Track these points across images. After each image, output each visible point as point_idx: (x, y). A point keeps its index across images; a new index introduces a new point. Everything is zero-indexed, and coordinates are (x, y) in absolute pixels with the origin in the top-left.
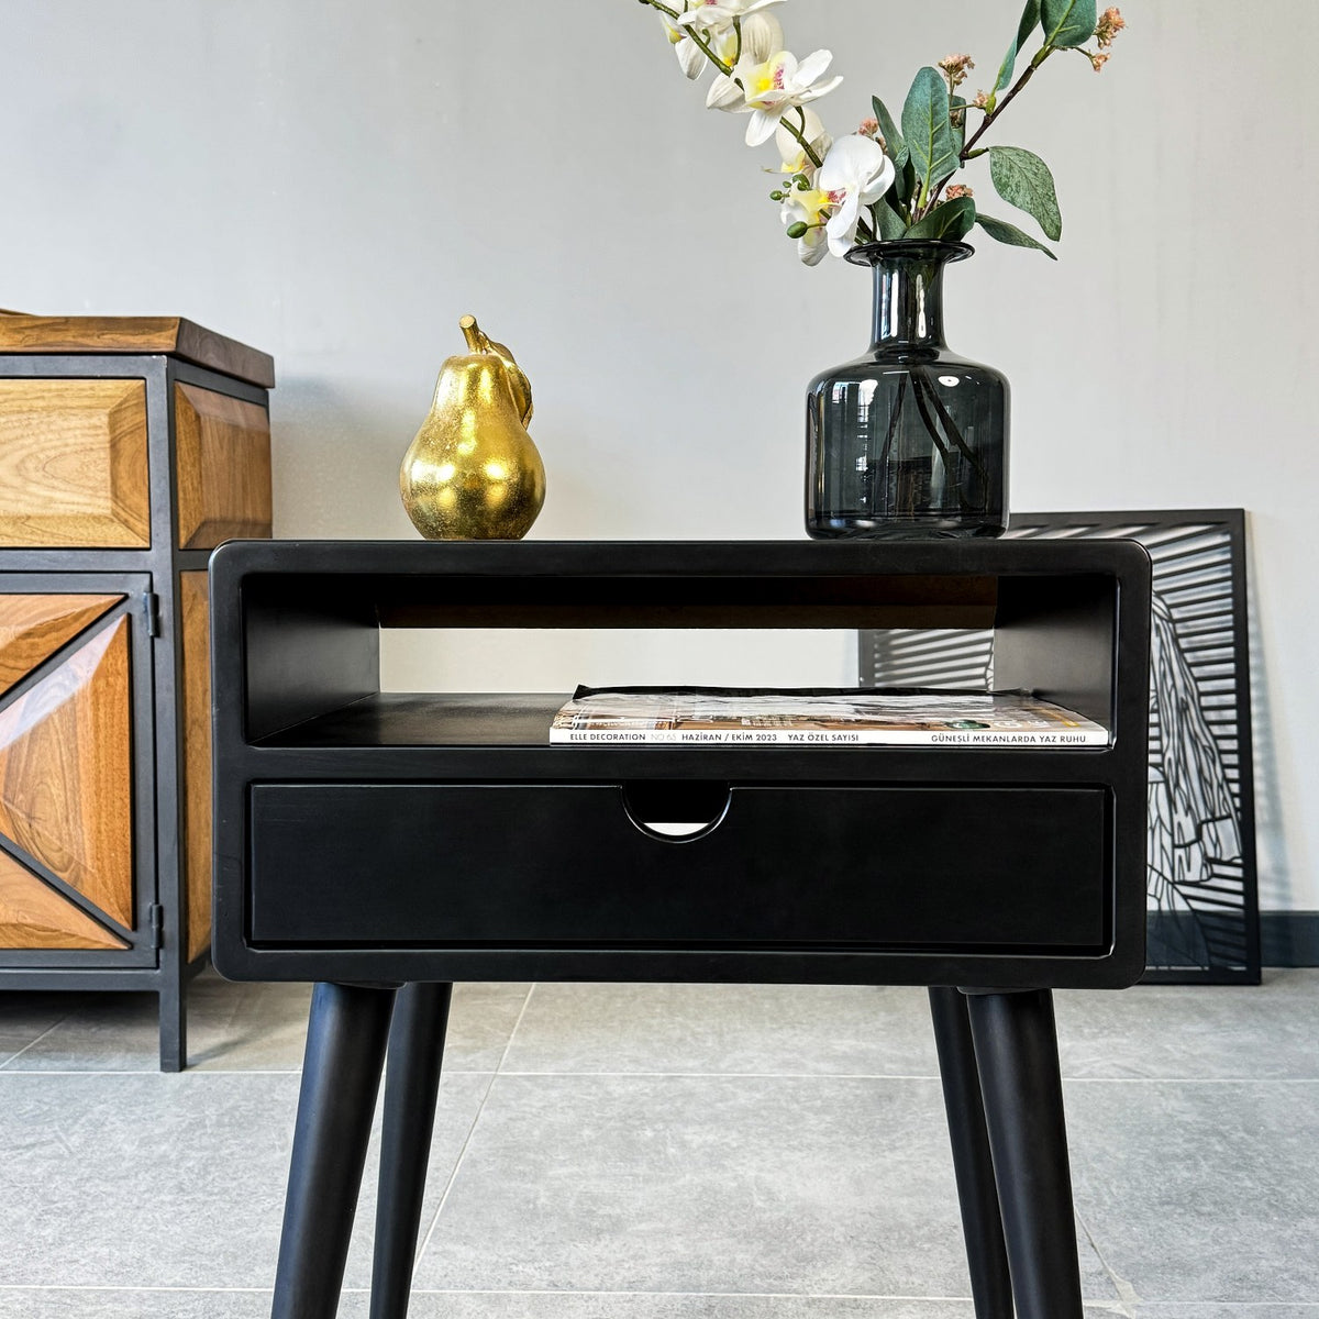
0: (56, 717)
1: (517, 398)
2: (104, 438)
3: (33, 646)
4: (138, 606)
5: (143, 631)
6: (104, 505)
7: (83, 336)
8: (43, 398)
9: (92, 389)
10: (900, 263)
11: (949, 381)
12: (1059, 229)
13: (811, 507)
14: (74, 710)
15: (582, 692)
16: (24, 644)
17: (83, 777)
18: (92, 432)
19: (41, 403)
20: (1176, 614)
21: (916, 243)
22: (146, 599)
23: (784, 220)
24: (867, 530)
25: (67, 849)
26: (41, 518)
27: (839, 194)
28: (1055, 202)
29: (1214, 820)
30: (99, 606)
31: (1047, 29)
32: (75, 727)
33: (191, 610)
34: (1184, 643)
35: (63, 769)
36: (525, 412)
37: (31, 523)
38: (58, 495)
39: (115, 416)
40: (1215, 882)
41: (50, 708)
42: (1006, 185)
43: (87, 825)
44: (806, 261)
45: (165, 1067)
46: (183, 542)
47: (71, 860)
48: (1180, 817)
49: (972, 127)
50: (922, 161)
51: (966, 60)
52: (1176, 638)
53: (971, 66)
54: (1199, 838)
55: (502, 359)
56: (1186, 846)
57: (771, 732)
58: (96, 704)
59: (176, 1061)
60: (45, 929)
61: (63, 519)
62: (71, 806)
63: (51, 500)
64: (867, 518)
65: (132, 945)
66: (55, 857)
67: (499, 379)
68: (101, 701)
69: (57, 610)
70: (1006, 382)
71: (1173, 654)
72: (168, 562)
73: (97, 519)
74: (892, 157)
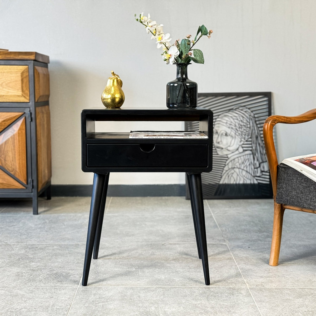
0: (10, 139)
1: (120, 84)
2: (20, 78)
3: (5, 123)
4: (28, 114)
5: (29, 120)
6: (20, 93)
7: (15, 56)
8: (6, 70)
9: (17, 68)
10: (181, 66)
11: (188, 84)
12: (204, 62)
13: (167, 102)
14: (14, 137)
15: (131, 132)
16: (3, 123)
17: (16, 151)
18: (17, 77)
19: (6, 71)
20: (256, 116)
21: (183, 63)
22: (29, 113)
23: (163, 58)
24: (176, 107)
25: (13, 167)
26: (6, 96)
27: (171, 55)
28: (203, 58)
29: (263, 162)
30: (19, 115)
31: (201, 32)
32: (14, 141)
33: (38, 116)
34: (257, 123)
35: (12, 150)
36: (121, 86)
37: (4, 97)
38: (10, 91)
39: (22, 74)
40: (263, 176)
41: (9, 137)
42: (196, 56)
43: (17, 162)
44: (167, 64)
45: (34, 214)
46: (36, 100)
47: (14, 169)
48: (256, 161)
49: (191, 45)
50: (184, 51)
51: (190, 35)
52: (256, 121)
53: (191, 36)
54: (260, 166)
55: (118, 78)
56: (257, 168)
57: (161, 137)
58: (19, 136)
59: (36, 213)
60: (8, 184)
61: (11, 96)
62: (14, 158)
63: (9, 92)
64: (176, 105)
65: (27, 188)
66: (10, 169)
67: (117, 81)
68: (20, 135)
69: (10, 116)
70: (197, 84)
71: (255, 125)
72: (34, 105)
73: (18, 96)
74: (179, 50)
